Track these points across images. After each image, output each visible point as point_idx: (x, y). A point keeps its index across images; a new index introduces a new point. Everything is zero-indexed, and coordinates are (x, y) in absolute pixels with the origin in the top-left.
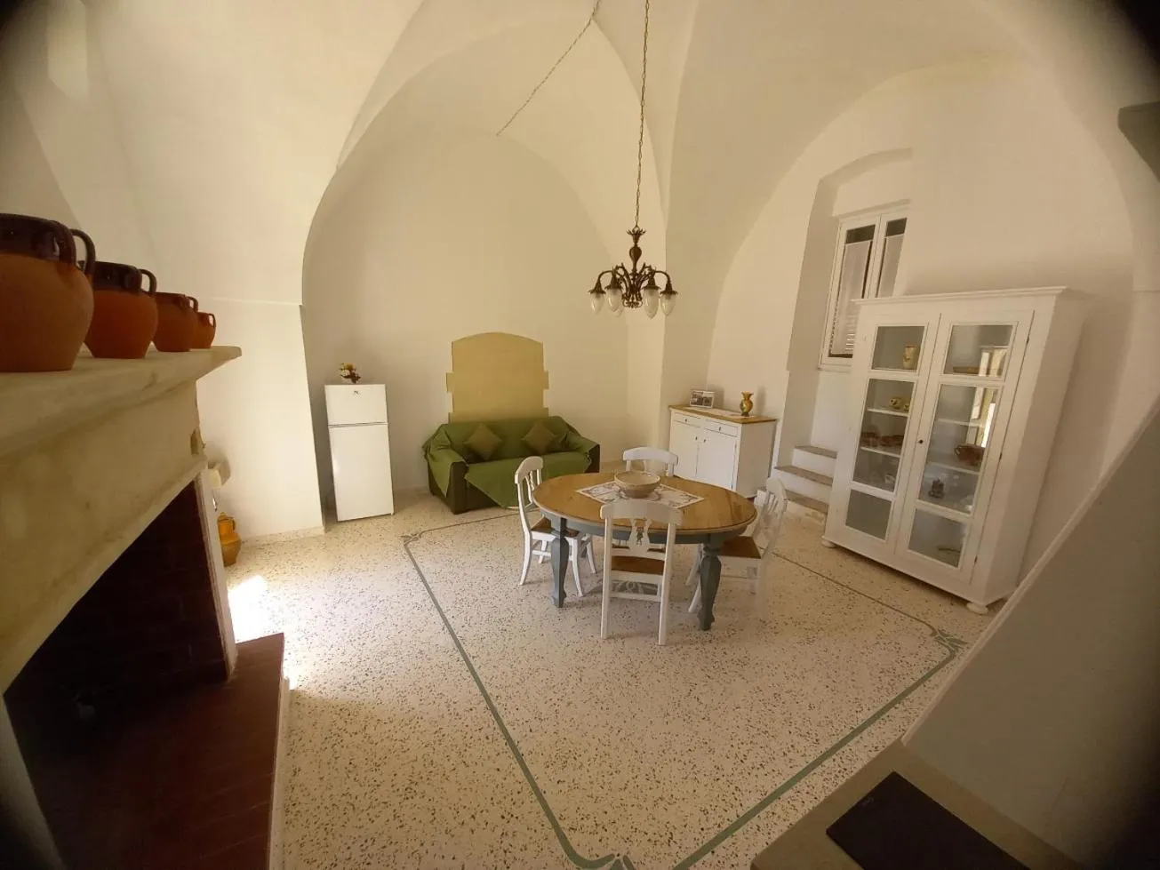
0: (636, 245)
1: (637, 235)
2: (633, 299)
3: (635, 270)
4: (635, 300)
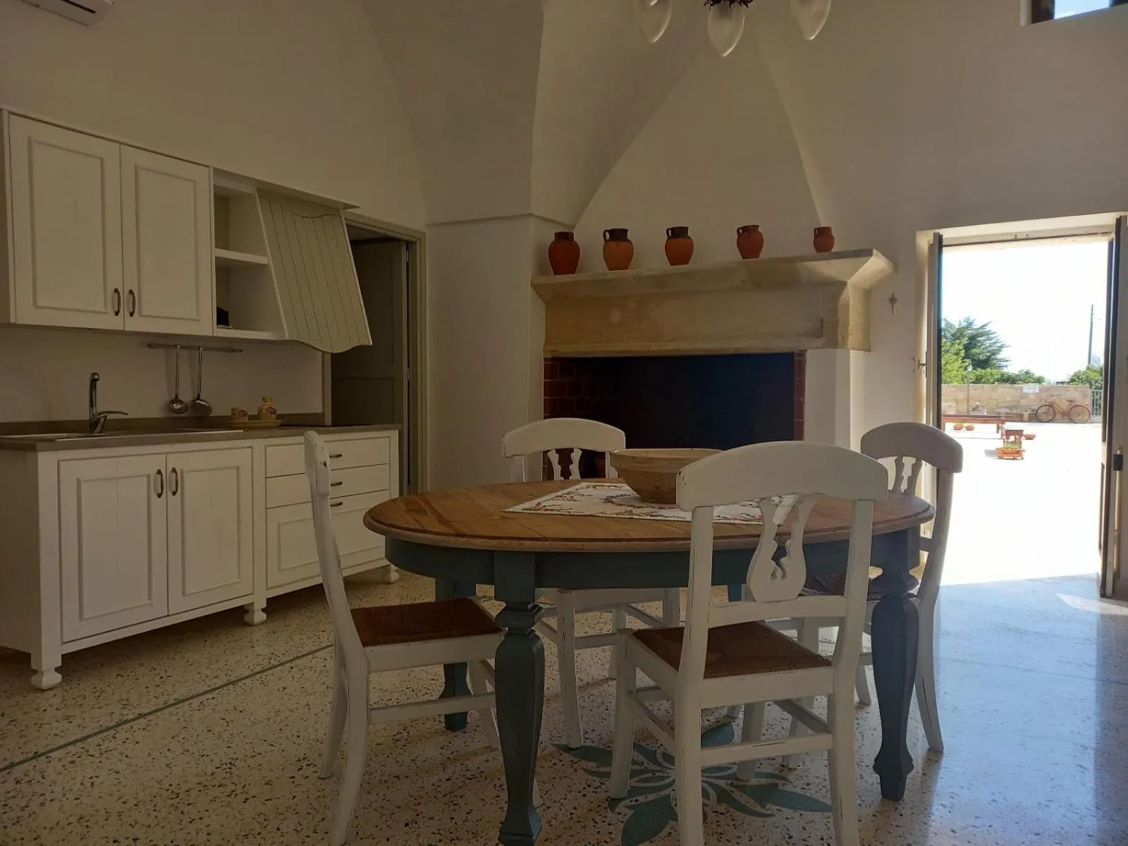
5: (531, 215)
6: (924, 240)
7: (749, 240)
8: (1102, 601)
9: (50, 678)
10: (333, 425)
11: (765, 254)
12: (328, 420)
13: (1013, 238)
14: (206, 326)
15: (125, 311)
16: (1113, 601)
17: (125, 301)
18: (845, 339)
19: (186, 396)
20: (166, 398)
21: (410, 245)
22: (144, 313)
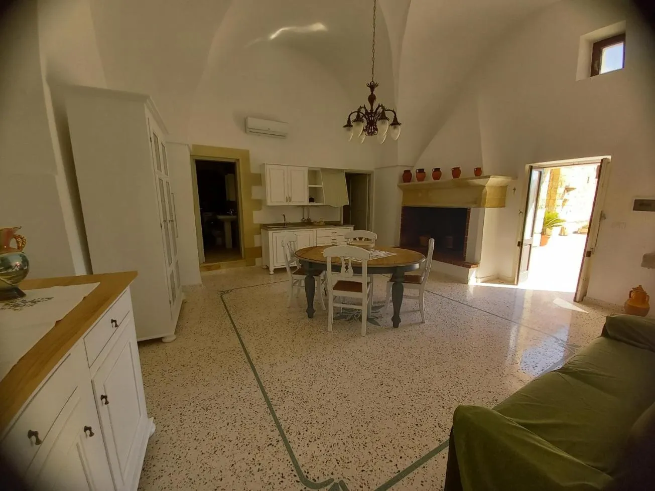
0: (372, 93)
1: (372, 87)
2: (371, 130)
3: (372, 110)
4: (373, 131)
5: (398, 166)
6: (527, 167)
7: (456, 172)
8: (574, 304)
9: (272, 272)
10: (344, 225)
11: (461, 177)
12: (342, 223)
13: (572, 164)
14: (306, 203)
15: (288, 201)
16: (581, 305)
17: (289, 199)
18: (484, 204)
19: (306, 218)
20: (302, 218)
21: (369, 175)
22: (293, 201)
